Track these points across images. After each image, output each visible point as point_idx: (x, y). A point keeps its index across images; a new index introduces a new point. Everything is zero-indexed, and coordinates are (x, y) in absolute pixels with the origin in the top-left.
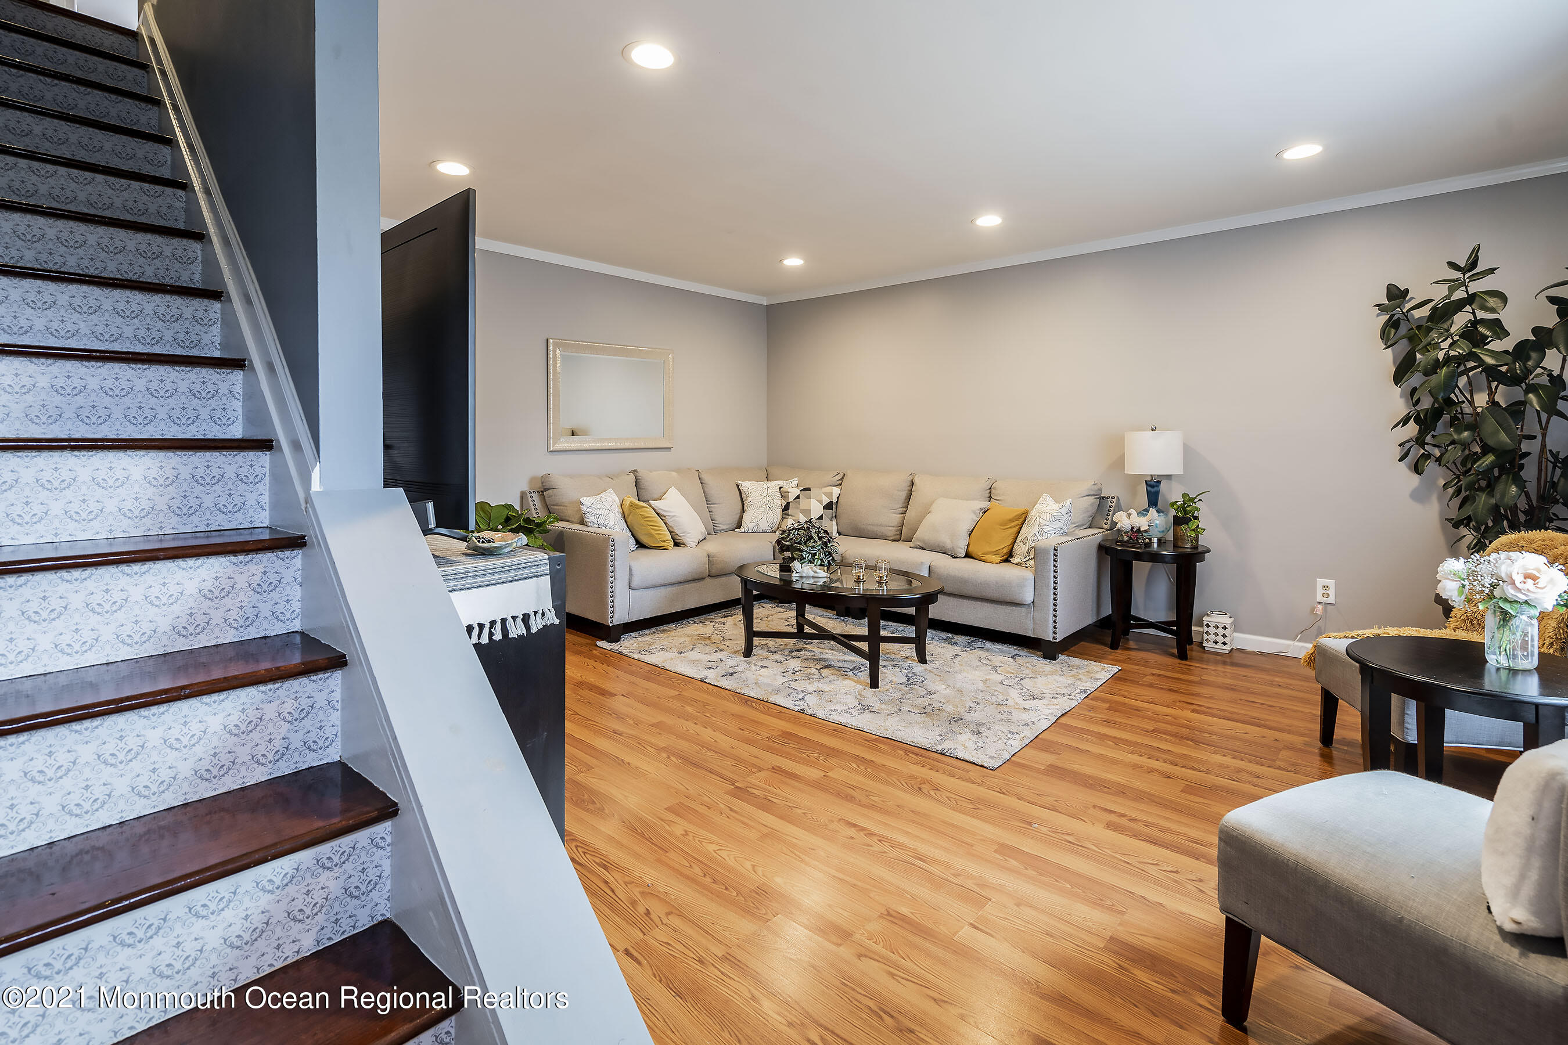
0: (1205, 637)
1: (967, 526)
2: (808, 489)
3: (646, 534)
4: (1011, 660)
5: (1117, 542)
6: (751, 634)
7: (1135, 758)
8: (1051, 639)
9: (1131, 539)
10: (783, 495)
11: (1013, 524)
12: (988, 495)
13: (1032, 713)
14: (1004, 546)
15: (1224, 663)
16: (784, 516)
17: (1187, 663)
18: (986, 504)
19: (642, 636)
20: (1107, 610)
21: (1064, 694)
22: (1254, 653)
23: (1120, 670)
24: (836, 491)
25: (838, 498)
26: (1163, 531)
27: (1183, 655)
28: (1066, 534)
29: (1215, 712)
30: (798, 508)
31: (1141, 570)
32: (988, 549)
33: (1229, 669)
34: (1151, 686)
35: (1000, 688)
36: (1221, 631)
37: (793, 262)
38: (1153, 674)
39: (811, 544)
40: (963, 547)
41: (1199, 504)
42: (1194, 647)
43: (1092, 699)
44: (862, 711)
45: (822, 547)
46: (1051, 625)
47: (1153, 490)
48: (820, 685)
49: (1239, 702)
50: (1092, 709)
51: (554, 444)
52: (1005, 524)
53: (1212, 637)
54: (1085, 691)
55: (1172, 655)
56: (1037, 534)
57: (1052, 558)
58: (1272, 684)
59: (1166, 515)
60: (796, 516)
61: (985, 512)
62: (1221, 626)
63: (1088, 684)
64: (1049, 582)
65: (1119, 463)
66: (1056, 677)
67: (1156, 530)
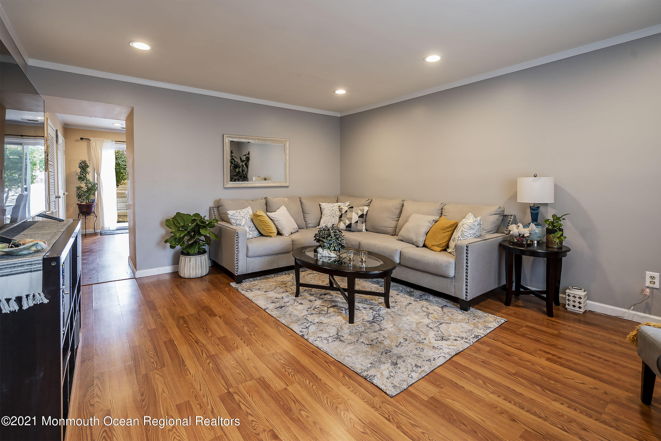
0: (567, 302)
1: (424, 230)
2: (352, 207)
3: (262, 229)
4: (440, 309)
5: (510, 242)
6: (299, 285)
7: (493, 398)
8: (464, 299)
9: (519, 241)
10: (340, 210)
11: (449, 230)
12: (440, 213)
13: (437, 351)
14: (443, 242)
15: (580, 321)
16: (340, 221)
17: (553, 319)
18: (437, 218)
19: (254, 280)
20: (504, 282)
21: (463, 338)
22: (600, 315)
23: (506, 321)
24: (366, 208)
25: (367, 212)
26: (540, 237)
27: (550, 313)
28: (479, 237)
29: (563, 361)
30: (346, 217)
31: (527, 260)
32: (435, 243)
33: (582, 327)
34: (523, 335)
35: (425, 329)
36: (577, 300)
37: (341, 92)
38: (527, 326)
39: (329, 238)
40: (422, 241)
41: (562, 222)
42: (561, 307)
43: (481, 343)
44: (335, 339)
45: (336, 240)
46: (464, 290)
47: (534, 212)
48: (323, 319)
49: (583, 354)
50: (478, 350)
51: (227, 184)
52: (444, 229)
53: (572, 303)
54: (476, 336)
55: (543, 312)
56: (460, 236)
57: (465, 251)
58: (609, 341)
59: (543, 227)
60: (345, 221)
61: (436, 222)
62: (577, 296)
63: (481, 331)
64: (463, 265)
65: (514, 196)
66: (463, 324)
67: (536, 236)
